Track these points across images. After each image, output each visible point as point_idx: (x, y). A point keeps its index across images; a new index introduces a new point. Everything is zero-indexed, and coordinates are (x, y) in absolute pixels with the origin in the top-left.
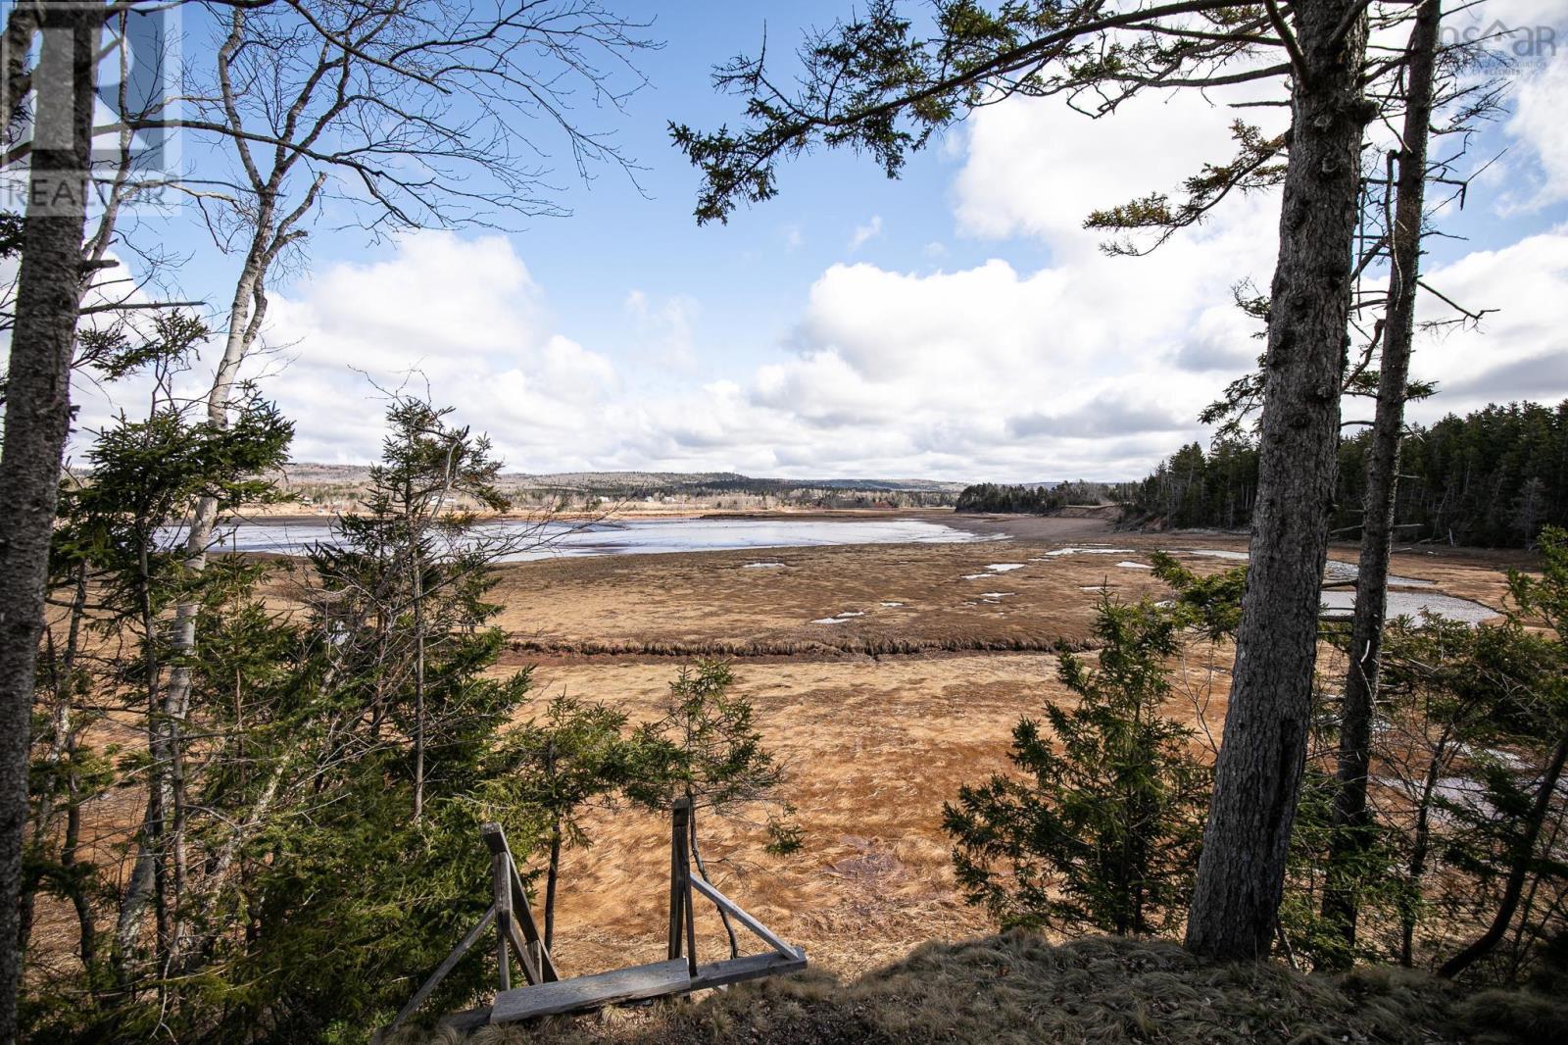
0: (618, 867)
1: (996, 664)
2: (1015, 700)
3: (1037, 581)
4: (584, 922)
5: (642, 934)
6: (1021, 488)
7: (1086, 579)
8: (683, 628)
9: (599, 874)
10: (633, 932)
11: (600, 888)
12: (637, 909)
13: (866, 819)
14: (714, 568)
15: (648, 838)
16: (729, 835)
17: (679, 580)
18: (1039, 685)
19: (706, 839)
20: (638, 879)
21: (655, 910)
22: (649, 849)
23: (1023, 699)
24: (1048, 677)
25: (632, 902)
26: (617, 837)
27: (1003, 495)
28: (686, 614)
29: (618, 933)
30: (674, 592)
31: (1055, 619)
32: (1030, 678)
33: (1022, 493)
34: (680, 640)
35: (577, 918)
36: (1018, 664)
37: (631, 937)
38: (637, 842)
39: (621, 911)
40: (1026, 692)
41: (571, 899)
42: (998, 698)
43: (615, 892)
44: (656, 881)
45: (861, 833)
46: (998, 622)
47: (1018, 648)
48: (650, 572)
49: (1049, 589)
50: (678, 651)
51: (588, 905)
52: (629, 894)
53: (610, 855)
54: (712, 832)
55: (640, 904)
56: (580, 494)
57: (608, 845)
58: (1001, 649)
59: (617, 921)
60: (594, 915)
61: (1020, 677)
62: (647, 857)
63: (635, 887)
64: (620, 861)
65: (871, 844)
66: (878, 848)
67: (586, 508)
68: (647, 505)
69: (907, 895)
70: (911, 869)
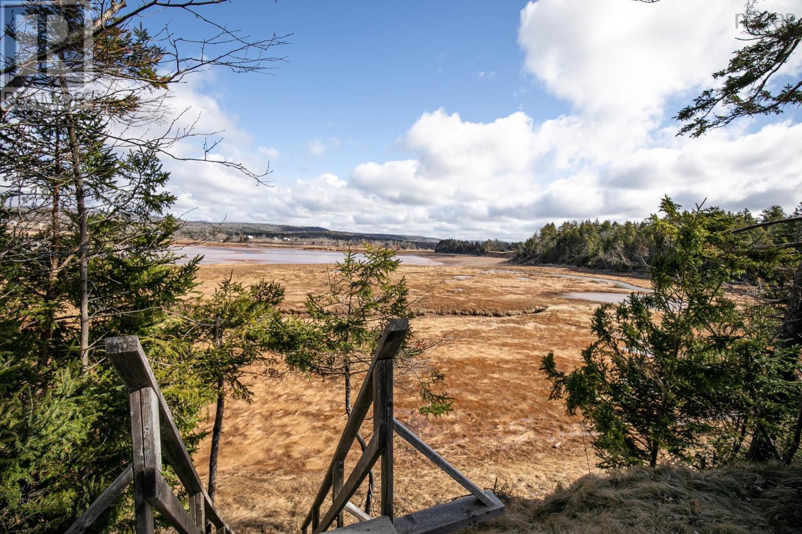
0: (259, 429)
1: (466, 321)
2: (479, 338)
3: (479, 284)
4: (237, 464)
5: (276, 470)
6: (467, 242)
7: (503, 284)
8: (295, 300)
9: (247, 433)
10: (270, 469)
11: (247, 442)
12: (272, 454)
13: (408, 399)
14: (311, 272)
15: (278, 411)
16: (328, 409)
17: (293, 277)
18: (490, 331)
19: (314, 411)
20: (272, 436)
21: (284, 454)
22: (279, 418)
23: (483, 338)
24: (493, 328)
25: (268, 450)
26: (258, 411)
27: (458, 245)
28: (297, 293)
29: (259, 470)
30: (290, 282)
31: (491, 301)
32: (484, 328)
33: (467, 245)
34: (294, 306)
35: (232, 461)
36: (477, 321)
37: (268, 472)
38: (271, 414)
39: (261, 456)
40: (484, 334)
41: (228, 449)
42: (470, 337)
43: (258, 444)
44: (284, 437)
45: (406, 406)
46: (464, 302)
47: (474, 314)
48: (276, 272)
49: (486, 288)
50: (293, 312)
51: (239, 453)
52: (266, 445)
53: (254, 422)
54: (318, 408)
55: (274, 451)
56: (237, 234)
57: (252, 415)
58: (466, 315)
59: (259, 462)
60: (244, 459)
61: (479, 327)
62: (278, 422)
63: (270, 441)
64: (260, 425)
65: (412, 413)
66: (416, 415)
67: (240, 242)
68: (274, 241)
69: (436, 441)
70: (437, 427)
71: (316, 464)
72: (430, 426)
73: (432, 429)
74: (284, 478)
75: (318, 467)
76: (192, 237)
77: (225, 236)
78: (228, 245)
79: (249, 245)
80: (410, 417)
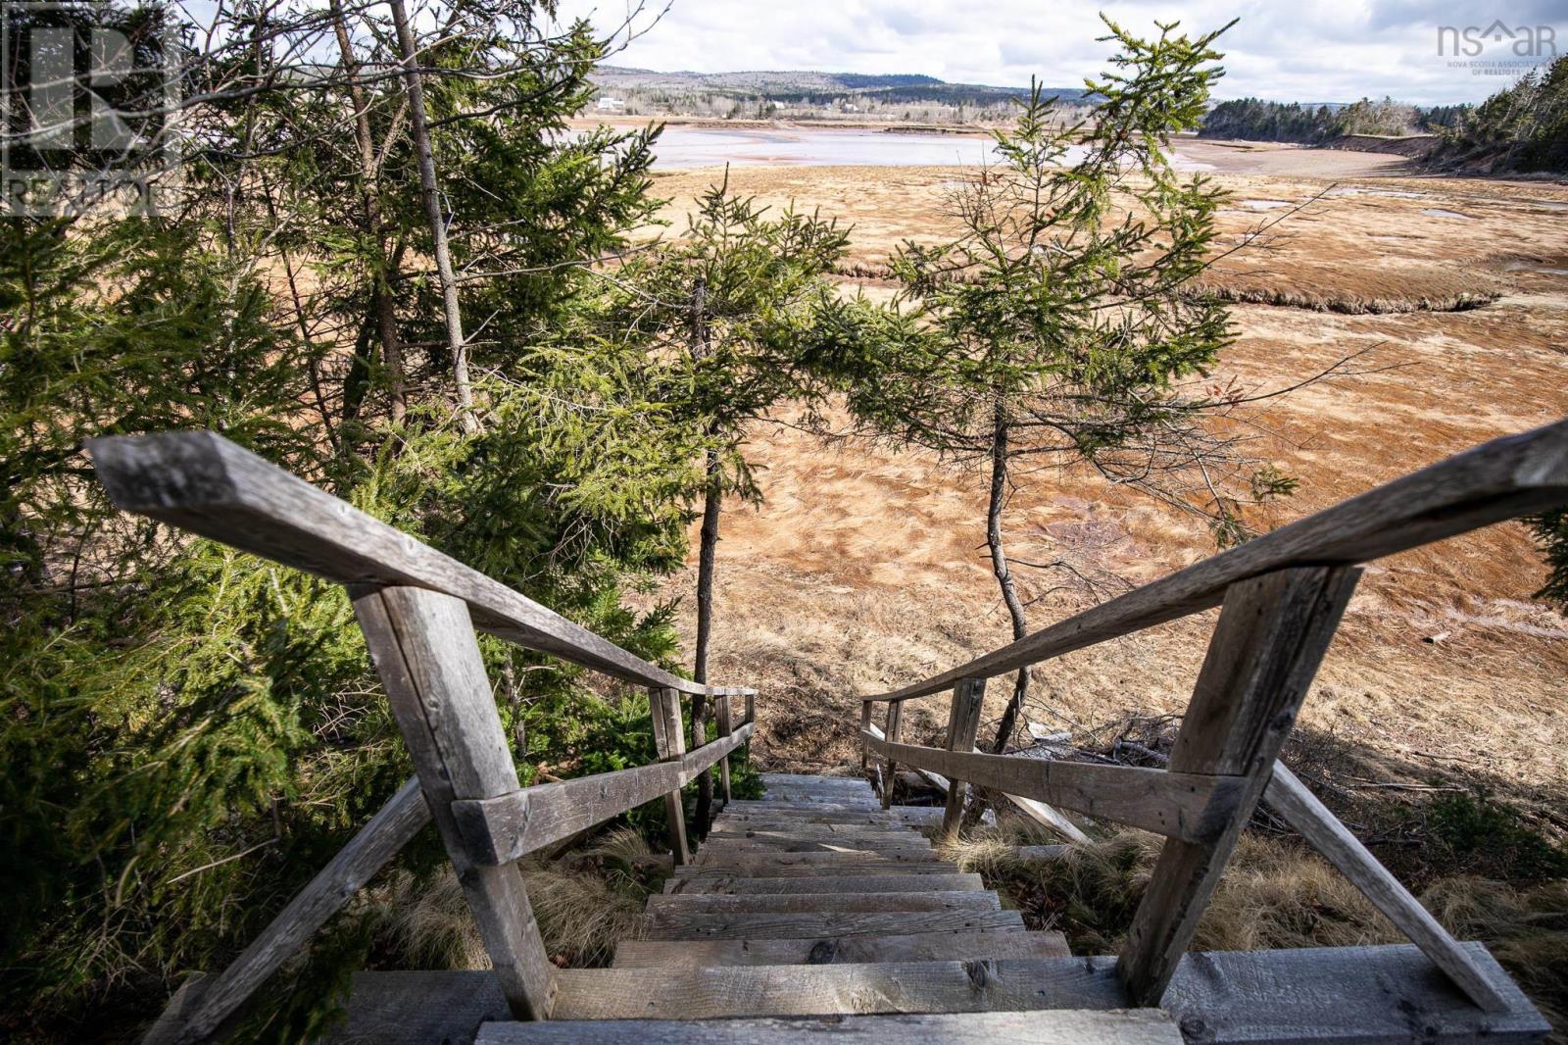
0: (792, 495)
1: (1253, 317)
2: (1280, 362)
3: (1308, 224)
4: (755, 550)
5: (819, 572)
6: (1296, 107)
7: (1377, 227)
8: (866, 247)
9: (772, 500)
10: (809, 569)
11: (772, 516)
12: (813, 543)
13: (1085, 480)
14: (899, 184)
15: (826, 468)
16: (919, 476)
17: (861, 195)
18: (1313, 348)
19: (892, 477)
20: (816, 511)
21: (834, 548)
22: (828, 481)
23: (1292, 362)
24: (1324, 340)
25: (808, 536)
26: (792, 463)
27: (1267, 115)
28: (869, 232)
29: (791, 569)
30: (855, 207)
31: (1333, 271)
32: (1299, 338)
33: (1294, 115)
34: (862, 259)
35: (748, 544)
36: (1283, 320)
37: (807, 574)
38: (814, 471)
39: (795, 543)
40: (1295, 354)
41: (741, 523)
42: (1258, 357)
43: (789, 521)
44: (835, 516)
45: (1080, 494)
46: (1254, 272)
47: (1278, 302)
48: (829, 185)
49: (1324, 235)
50: (859, 272)
51: (760, 532)
52: (805, 525)
53: (784, 481)
54: (899, 471)
55: (818, 539)
56: (753, 98)
57: (783, 470)
58: (1255, 302)
59: (791, 554)
60: (766, 544)
61: (1287, 336)
62: (825, 488)
63: (811, 519)
64: (795, 489)
65: (1091, 509)
66: (1100, 514)
67: (759, 116)
68: (825, 114)
69: (1138, 575)
70: (1142, 546)
71: (891, 576)
72: (1129, 542)
73: (1131, 549)
74: (833, 588)
75: (892, 581)
76: (670, 108)
77: (729, 105)
78: (736, 125)
79: (776, 122)
80: (1087, 517)
